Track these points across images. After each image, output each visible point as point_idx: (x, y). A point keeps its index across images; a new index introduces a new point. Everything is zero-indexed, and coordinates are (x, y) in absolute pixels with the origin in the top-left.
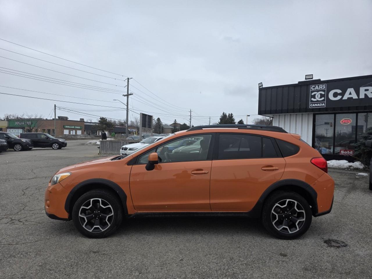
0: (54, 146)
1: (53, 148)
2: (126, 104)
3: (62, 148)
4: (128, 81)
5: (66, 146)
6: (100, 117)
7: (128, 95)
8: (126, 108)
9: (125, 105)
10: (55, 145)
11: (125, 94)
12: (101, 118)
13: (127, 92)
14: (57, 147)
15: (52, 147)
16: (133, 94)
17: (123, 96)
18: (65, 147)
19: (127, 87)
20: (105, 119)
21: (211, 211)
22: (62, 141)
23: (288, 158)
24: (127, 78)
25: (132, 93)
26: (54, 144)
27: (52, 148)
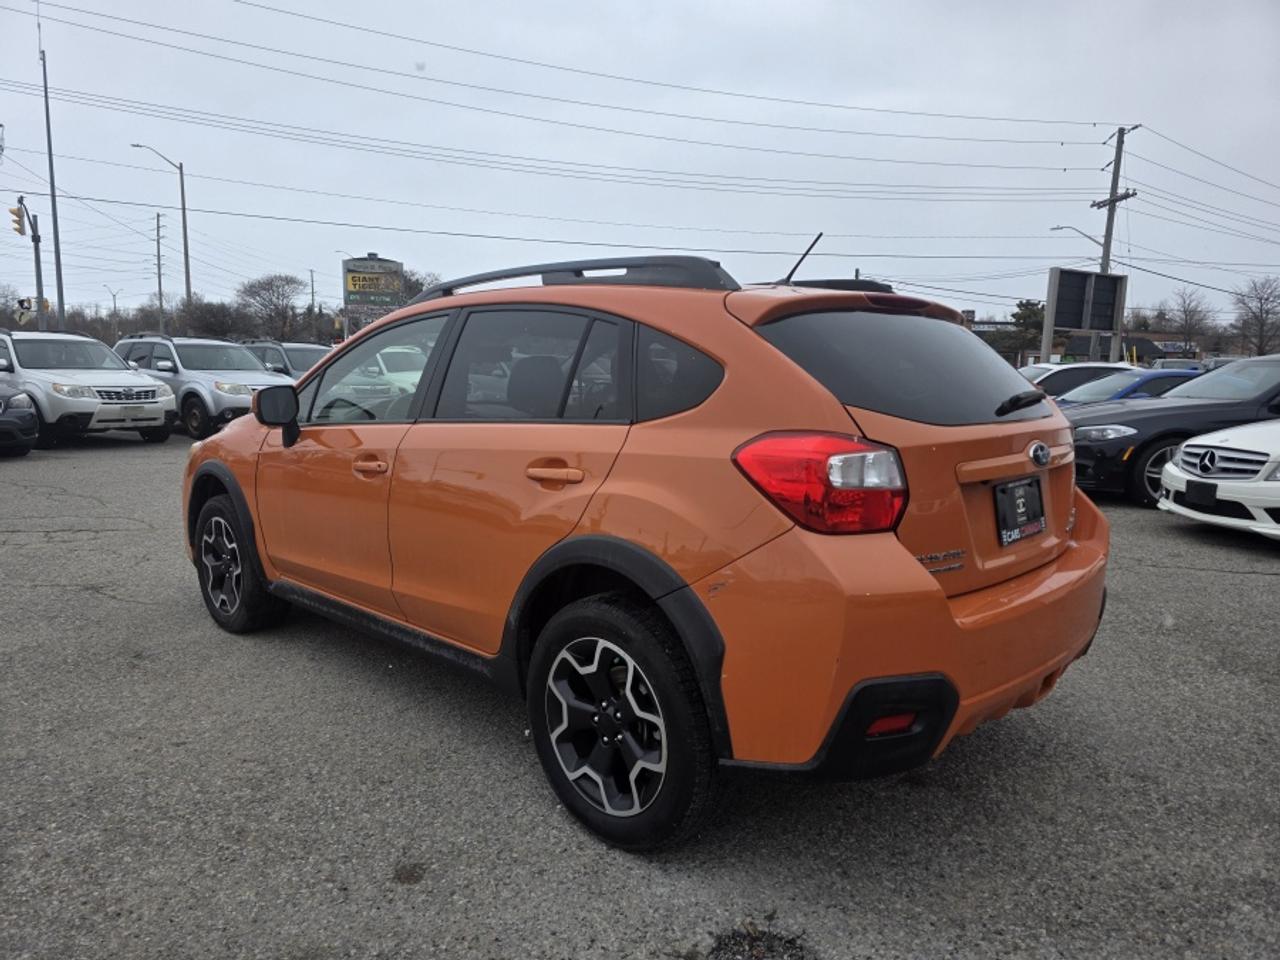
2: (1102, 241)
4: (1120, 142)
6: (1017, 302)
7: (1111, 204)
8: (1101, 254)
9: (1100, 244)
11: (1101, 200)
12: (1021, 302)
13: (1109, 191)
16: (1134, 194)
17: (1092, 206)
19: (1112, 166)
20: (1037, 305)
21: (405, 624)
23: (650, 427)
24: (1117, 129)
25: (1131, 192)
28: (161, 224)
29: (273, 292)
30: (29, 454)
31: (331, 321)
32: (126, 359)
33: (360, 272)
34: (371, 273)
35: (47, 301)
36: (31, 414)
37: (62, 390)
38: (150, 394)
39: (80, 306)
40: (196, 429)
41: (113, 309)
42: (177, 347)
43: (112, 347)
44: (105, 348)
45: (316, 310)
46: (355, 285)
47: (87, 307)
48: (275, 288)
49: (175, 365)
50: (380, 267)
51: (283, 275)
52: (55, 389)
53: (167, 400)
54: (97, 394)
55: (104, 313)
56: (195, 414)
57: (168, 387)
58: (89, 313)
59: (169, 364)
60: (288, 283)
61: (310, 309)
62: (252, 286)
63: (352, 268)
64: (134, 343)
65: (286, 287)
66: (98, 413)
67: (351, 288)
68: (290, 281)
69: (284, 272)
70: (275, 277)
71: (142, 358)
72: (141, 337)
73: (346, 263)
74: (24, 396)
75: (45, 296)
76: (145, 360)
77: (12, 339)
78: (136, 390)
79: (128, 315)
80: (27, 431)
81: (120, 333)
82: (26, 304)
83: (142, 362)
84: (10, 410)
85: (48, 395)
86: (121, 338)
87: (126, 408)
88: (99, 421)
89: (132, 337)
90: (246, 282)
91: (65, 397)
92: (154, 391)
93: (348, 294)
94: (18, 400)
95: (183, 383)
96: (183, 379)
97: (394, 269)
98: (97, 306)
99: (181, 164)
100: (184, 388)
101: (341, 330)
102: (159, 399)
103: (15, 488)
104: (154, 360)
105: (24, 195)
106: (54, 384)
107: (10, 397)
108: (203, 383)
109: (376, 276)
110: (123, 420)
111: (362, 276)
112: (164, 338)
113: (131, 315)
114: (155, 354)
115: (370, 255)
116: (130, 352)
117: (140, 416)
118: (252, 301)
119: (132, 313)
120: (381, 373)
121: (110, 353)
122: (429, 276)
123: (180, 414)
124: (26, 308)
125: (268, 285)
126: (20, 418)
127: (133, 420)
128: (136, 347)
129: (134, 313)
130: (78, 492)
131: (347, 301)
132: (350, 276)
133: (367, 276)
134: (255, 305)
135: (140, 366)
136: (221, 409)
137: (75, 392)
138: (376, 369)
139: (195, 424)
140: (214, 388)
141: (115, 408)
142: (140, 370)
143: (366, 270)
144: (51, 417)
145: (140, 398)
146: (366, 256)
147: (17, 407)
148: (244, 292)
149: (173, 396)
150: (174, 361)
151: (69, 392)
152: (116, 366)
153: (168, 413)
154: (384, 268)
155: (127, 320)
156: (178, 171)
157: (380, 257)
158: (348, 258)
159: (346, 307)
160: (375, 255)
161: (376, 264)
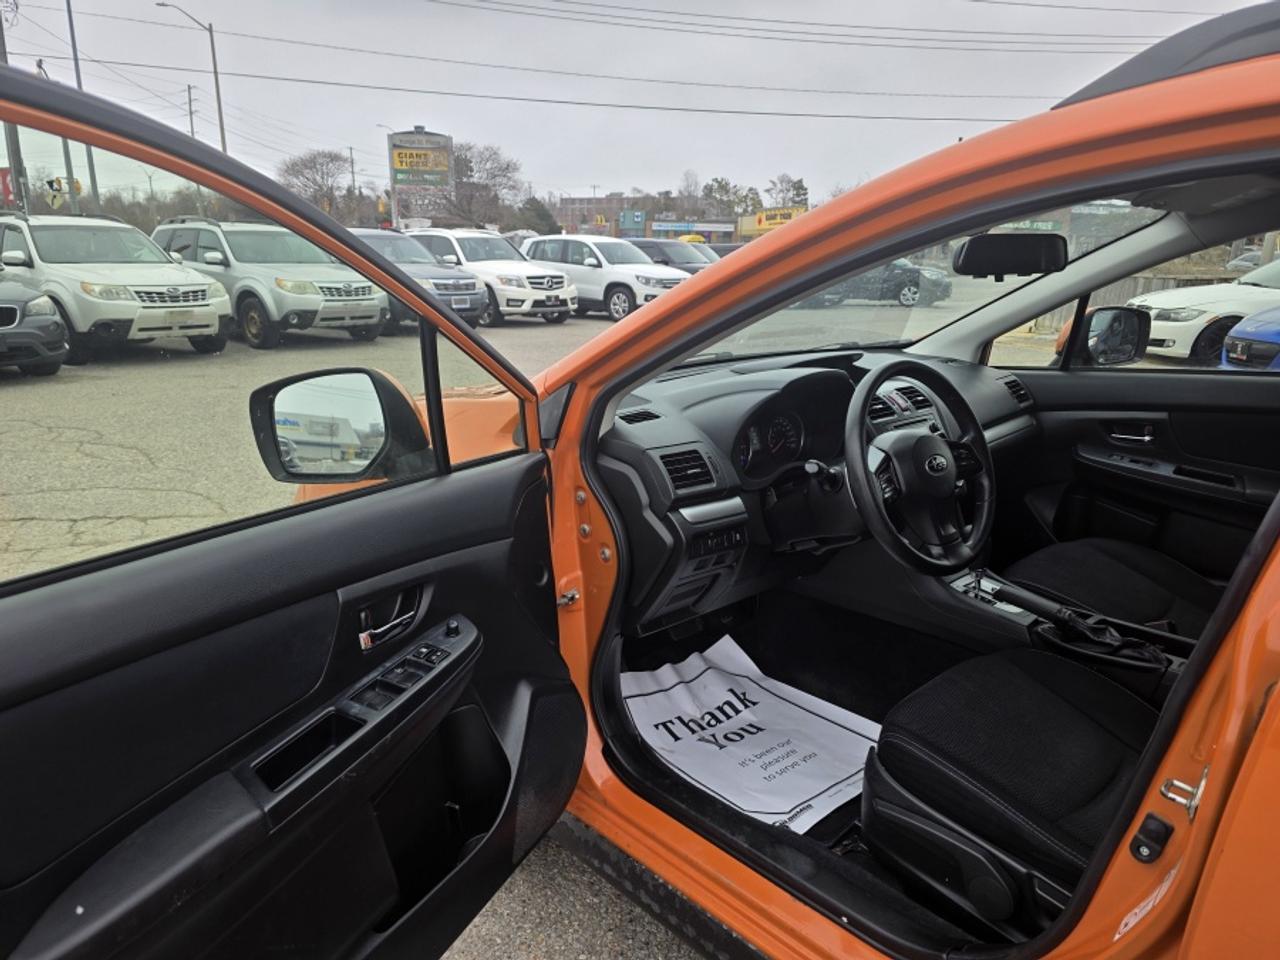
0: (904, 295)
1: (900, 301)
3: (936, 303)
5: (948, 296)
10: (909, 290)
14: (913, 299)
15: (896, 297)
18: (942, 299)
22: (934, 277)
26: (906, 289)
27: (896, 302)
28: (193, 97)
29: (317, 171)
30: (59, 373)
31: (374, 204)
32: (167, 249)
33: (407, 148)
34: (418, 148)
35: (77, 182)
36: (56, 323)
37: (93, 290)
38: (199, 294)
39: (117, 189)
40: (255, 336)
41: (149, 191)
42: (225, 233)
43: (150, 236)
44: (141, 235)
45: (357, 192)
46: (401, 162)
47: (123, 189)
48: (318, 166)
49: (226, 257)
50: (427, 141)
51: (326, 151)
52: (85, 291)
53: (220, 303)
54: (135, 296)
55: (141, 197)
56: (253, 318)
57: (219, 285)
58: (127, 197)
59: (218, 256)
60: (332, 160)
61: (350, 190)
62: (294, 164)
63: (398, 143)
64: (175, 230)
65: (331, 165)
66: (140, 318)
67: (398, 166)
68: (334, 158)
69: (327, 148)
70: (319, 154)
71: (185, 247)
72: (183, 221)
73: (391, 137)
74: (46, 299)
75: (75, 176)
76: (189, 249)
77: (29, 226)
78: (182, 289)
79: (166, 197)
80: (54, 345)
81: (159, 218)
82: (55, 186)
83: (184, 252)
84: (27, 319)
85: (76, 296)
86: (160, 223)
87: (171, 313)
88: (141, 330)
89: (172, 222)
90: (288, 159)
91: (95, 300)
92: (203, 291)
93: (395, 172)
94: (38, 305)
95: (238, 279)
96: (236, 274)
97: (442, 144)
98: (134, 189)
99: (210, 25)
100: (239, 286)
101: (388, 213)
102: (210, 302)
103: (36, 430)
104: (200, 251)
105: (43, 58)
106: (82, 283)
107: (27, 303)
108: (261, 280)
109: (423, 152)
110: (170, 328)
111: (408, 152)
112: (210, 223)
113: (168, 199)
114: (201, 244)
115: (416, 128)
116: (171, 240)
117: (190, 322)
118: (295, 180)
119: (169, 197)
120: (459, 263)
121: (148, 244)
122: (487, 150)
123: (236, 318)
124: (56, 190)
125: (310, 163)
126: (40, 328)
127: (182, 328)
128: (179, 233)
129: (172, 196)
130: (118, 438)
131: (395, 181)
132: (396, 152)
133: (414, 152)
134: (299, 186)
135: (185, 258)
136: (285, 311)
137: (109, 293)
138: (453, 258)
139: (254, 331)
140: (274, 285)
141: (159, 313)
142: (184, 262)
143: (414, 146)
144: (83, 326)
145: (188, 301)
146: (412, 129)
147: (38, 314)
148: (286, 171)
149: (227, 297)
150: (223, 252)
151: (101, 294)
152: (156, 260)
153: (222, 317)
154: (432, 143)
155: (164, 203)
156: (208, 33)
157: (427, 130)
158: (391, 133)
159: (393, 189)
160: (422, 128)
161: (423, 138)
